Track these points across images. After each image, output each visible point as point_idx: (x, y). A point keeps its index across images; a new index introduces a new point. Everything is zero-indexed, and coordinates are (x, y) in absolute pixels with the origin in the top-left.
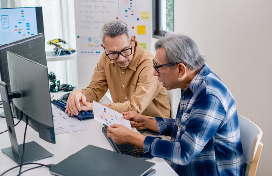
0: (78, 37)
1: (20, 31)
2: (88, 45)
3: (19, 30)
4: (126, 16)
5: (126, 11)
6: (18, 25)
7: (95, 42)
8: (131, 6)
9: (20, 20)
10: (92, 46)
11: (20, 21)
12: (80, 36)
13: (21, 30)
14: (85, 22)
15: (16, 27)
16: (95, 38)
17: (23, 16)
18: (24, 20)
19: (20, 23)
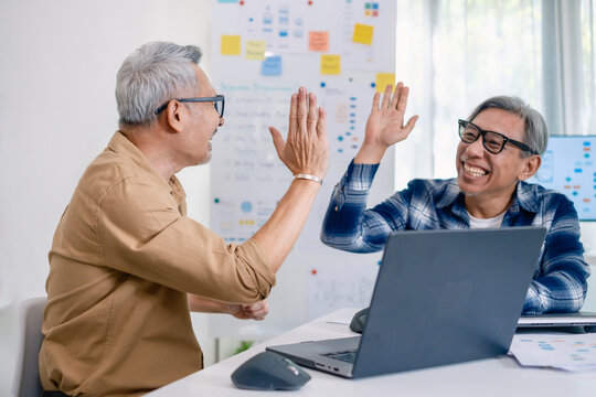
0: (217, 201)
1: (577, 190)
2: (241, 222)
3: (575, 187)
4: (340, 151)
5: (341, 139)
6: (574, 175)
7: (260, 214)
8: (352, 128)
9: (578, 163)
10: (252, 222)
11: (578, 167)
12: (221, 199)
13: (578, 187)
14: (238, 164)
15: (568, 179)
16: (260, 203)
17: (587, 156)
18: (588, 164)
19: (578, 171)
